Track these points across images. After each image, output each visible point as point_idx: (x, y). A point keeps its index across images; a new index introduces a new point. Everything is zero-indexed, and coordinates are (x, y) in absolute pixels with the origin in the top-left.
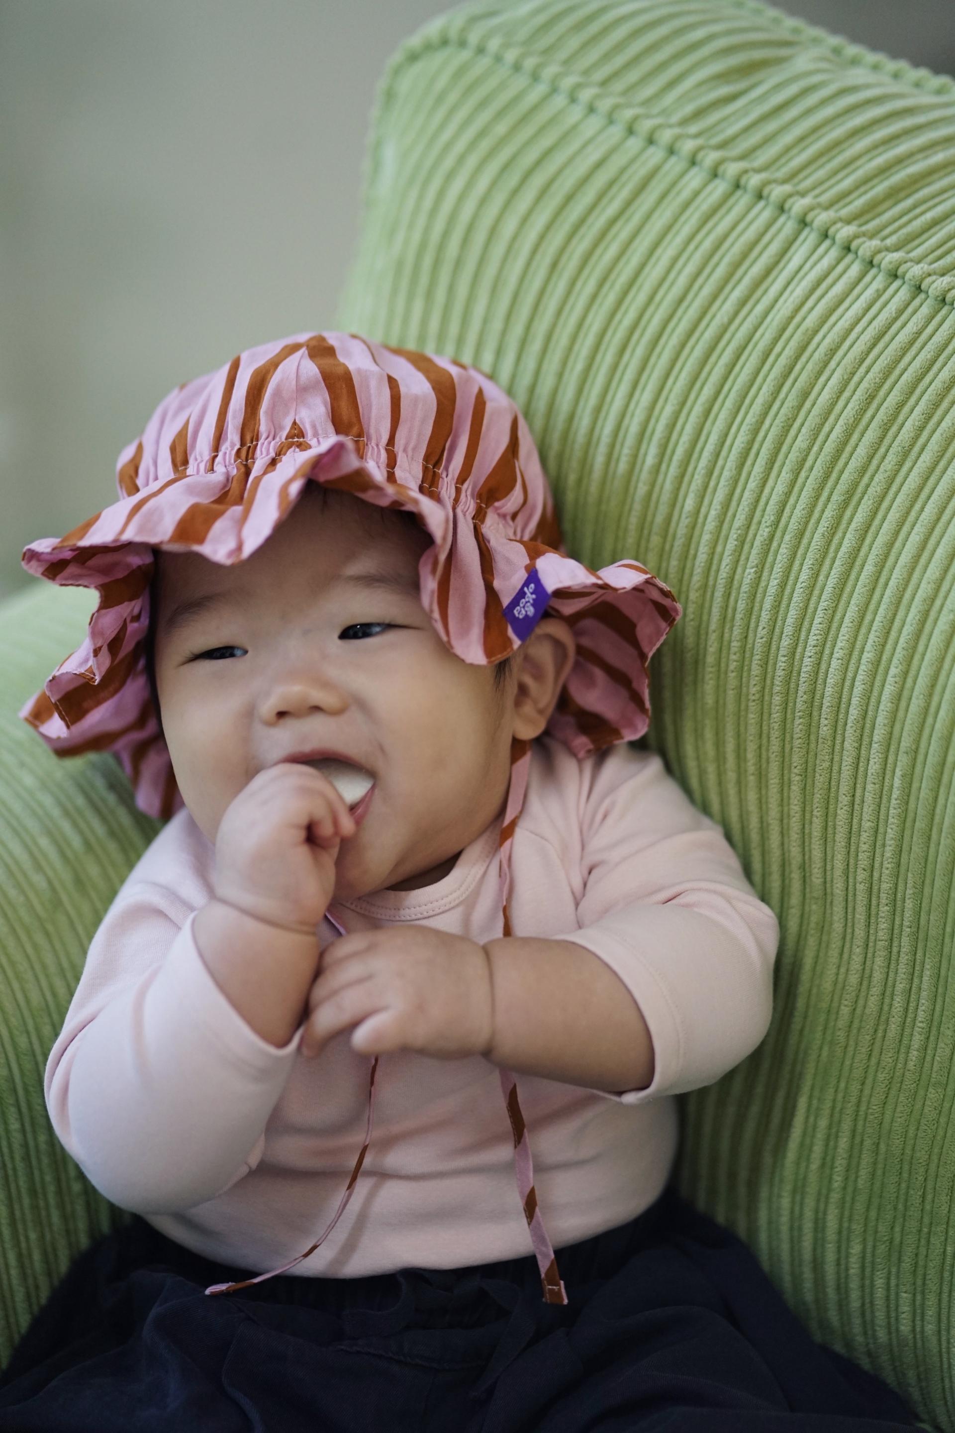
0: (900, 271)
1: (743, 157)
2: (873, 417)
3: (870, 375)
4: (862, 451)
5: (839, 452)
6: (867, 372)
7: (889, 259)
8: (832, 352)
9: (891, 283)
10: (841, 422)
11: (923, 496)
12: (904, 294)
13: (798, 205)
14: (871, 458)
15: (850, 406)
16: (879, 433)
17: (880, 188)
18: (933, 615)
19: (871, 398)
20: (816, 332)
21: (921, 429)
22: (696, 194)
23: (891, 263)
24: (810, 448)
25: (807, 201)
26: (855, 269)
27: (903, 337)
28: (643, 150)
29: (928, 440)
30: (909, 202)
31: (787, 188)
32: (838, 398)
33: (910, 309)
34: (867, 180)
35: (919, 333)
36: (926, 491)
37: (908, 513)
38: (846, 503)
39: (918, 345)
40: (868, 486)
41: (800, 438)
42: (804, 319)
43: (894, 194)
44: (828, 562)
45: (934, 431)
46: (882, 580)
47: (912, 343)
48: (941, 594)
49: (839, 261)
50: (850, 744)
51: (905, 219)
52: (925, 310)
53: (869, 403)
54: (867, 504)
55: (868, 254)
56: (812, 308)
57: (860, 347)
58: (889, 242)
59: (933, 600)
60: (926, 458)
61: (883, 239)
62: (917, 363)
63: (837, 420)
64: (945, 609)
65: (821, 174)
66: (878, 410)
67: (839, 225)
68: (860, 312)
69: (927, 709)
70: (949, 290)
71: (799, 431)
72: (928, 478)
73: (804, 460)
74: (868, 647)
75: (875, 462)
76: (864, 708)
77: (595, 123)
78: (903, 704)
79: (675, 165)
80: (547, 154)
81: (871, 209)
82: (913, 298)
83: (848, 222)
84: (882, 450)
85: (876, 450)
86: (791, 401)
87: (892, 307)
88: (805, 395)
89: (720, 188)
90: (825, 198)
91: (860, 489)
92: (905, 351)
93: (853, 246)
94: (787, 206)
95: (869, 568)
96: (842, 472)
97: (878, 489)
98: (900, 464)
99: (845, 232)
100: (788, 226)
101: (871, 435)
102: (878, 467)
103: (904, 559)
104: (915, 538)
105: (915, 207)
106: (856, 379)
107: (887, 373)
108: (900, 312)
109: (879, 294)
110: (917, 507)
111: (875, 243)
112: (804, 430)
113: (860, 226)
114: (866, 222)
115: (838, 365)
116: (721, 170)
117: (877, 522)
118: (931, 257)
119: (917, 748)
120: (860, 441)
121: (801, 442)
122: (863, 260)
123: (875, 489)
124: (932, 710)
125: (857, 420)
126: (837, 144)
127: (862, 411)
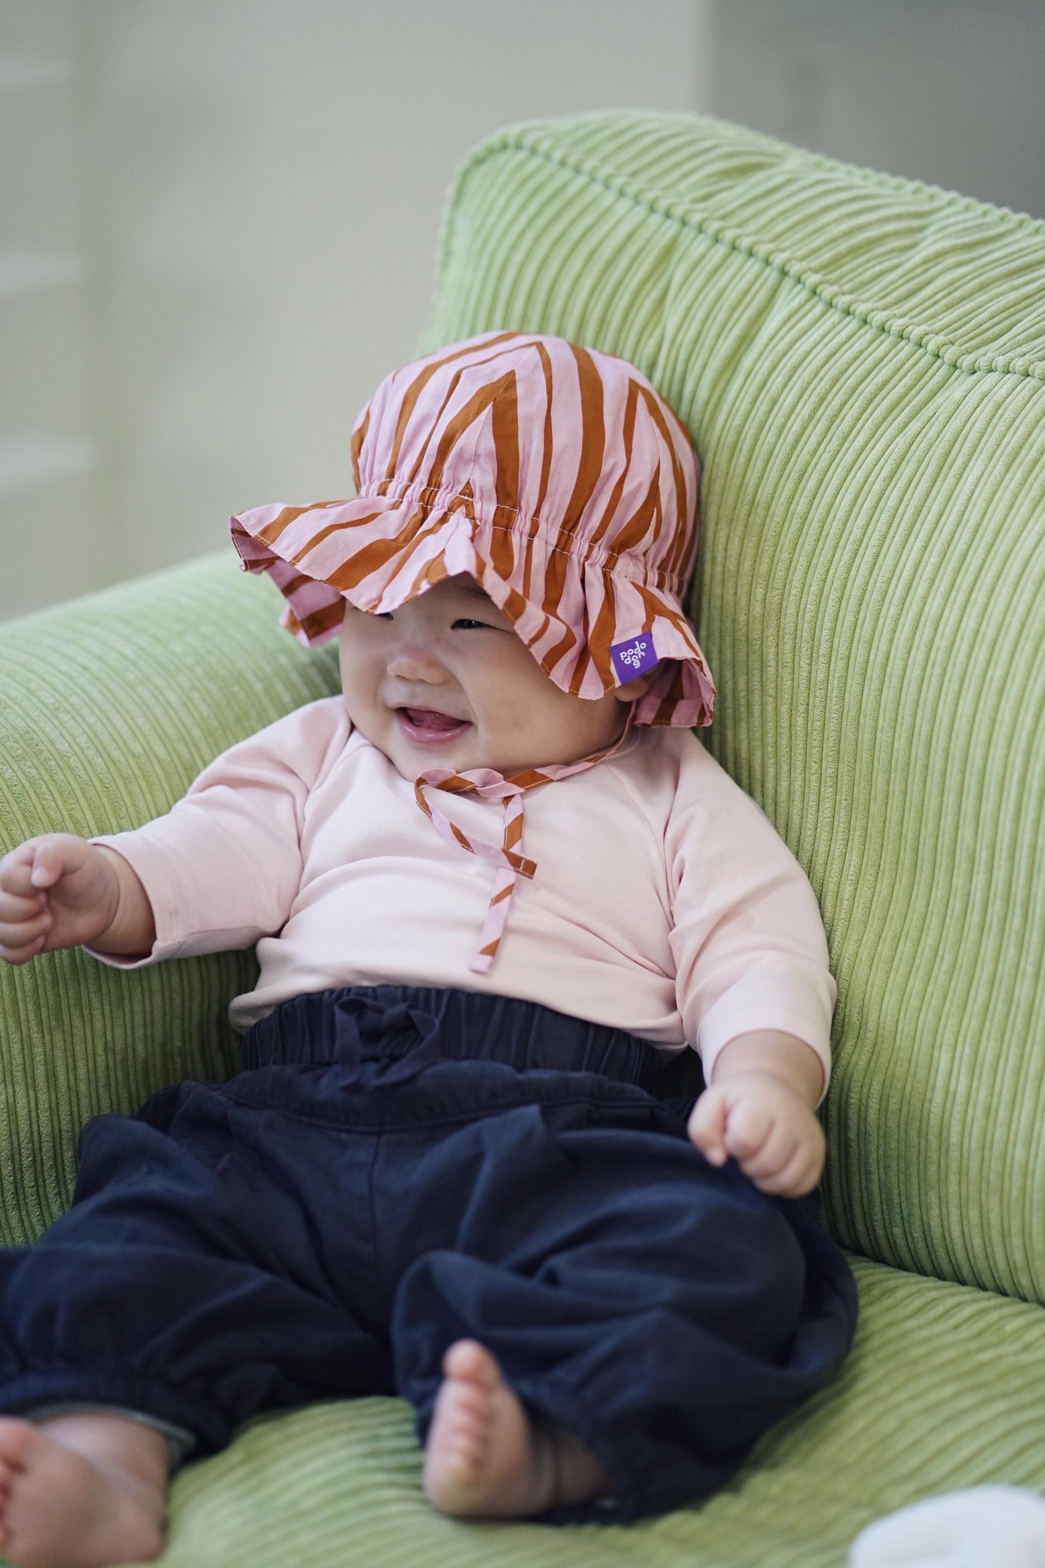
0: (851, 310)
1: (739, 225)
2: (823, 414)
3: (822, 383)
4: (814, 439)
5: (797, 441)
6: (820, 381)
7: (842, 301)
8: (796, 369)
9: (844, 319)
10: (799, 419)
11: (856, 467)
12: (854, 324)
13: (778, 259)
14: (819, 444)
15: (806, 407)
16: (827, 425)
17: (843, 246)
18: (860, 553)
19: (822, 400)
20: (784, 355)
21: (858, 419)
22: (703, 256)
23: (844, 303)
24: (776, 442)
25: (786, 255)
26: (819, 308)
27: (850, 355)
28: (662, 224)
29: (862, 427)
30: (865, 258)
31: (771, 246)
32: (798, 402)
33: (857, 336)
34: (833, 241)
35: (862, 352)
36: (859, 462)
37: (844, 480)
38: (801, 478)
39: (860, 360)
40: (817, 464)
41: (770, 434)
42: (776, 345)
43: (854, 251)
44: (787, 524)
45: (867, 420)
46: (825, 532)
47: (856, 358)
48: (867, 536)
49: (807, 301)
50: (804, 663)
51: (860, 270)
52: (869, 336)
53: (820, 405)
54: (815, 476)
55: (828, 297)
56: (783, 337)
57: (816, 363)
58: (845, 288)
59: (861, 541)
60: (861, 439)
61: (841, 286)
62: (858, 372)
63: (796, 419)
64: (870, 545)
65: (798, 236)
66: (827, 407)
67: (809, 273)
68: (818, 339)
69: (856, 622)
70: (887, 321)
71: (770, 429)
72: (860, 454)
73: (772, 451)
74: (814, 583)
75: (823, 446)
76: (812, 631)
77: (625, 204)
78: (840, 620)
79: (687, 234)
80: (590, 228)
81: (836, 262)
82: (860, 328)
83: (816, 271)
84: (829, 437)
85: (824, 437)
86: (764, 408)
87: (843, 336)
88: (774, 402)
89: (721, 250)
90: (800, 253)
91: (811, 467)
92: (849, 365)
93: (818, 291)
94: (771, 260)
95: (816, 524)
97: (823, 465)
98: (841, 446)
99: (812, 279)
100: (771, 275)
101: (821, 427)
102: (825, 450)
103: (841, 514)
104: (849, 497)
105: (868, 261)
106: (812, 387)
107: (835, 381)
108: (849, 338)
109: (834, 326)
110: (852, 475)
111: (835, 288)
112: (773, 428)
113: (826, 275)
114: (830, 272)
115: (799, 377)
116: (721, 236)
117: (821, 490)
118: (875, 298)
119: (850, 654)
120: (813, 431)
121: (771, 438)
122: (825, 302)
125: (811, 417)
126: (812, 217)
127: (815, 410)
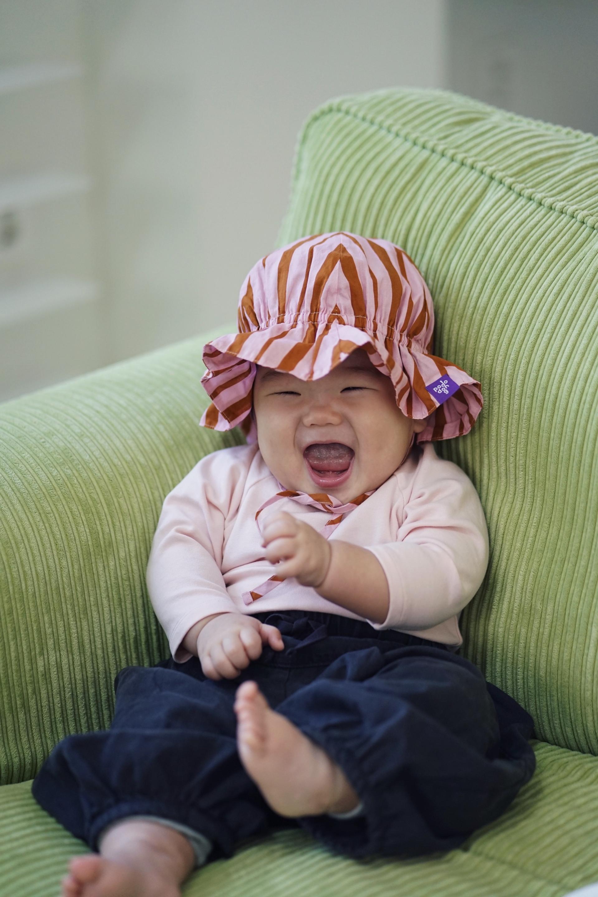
3: (517, 239)
5: (502, 272)
8: (501, 231)
15: (507, 253)
16: (520, 263)
18: (541, 336)
21: (538, 260)
22: (444, 169)
24: (490, 272)
26: (513, 197)
27: (532, 223)
29: (541, 264)
30: (539, 169)
31: (484, 163)
32: (502, 250)
33: (536, 212)
34: (521, 160)
35: (539, 222)
36: (539, 285)
38: (505, 293)
39: (538, 226)
40: (514, 285)
41: (486, 268)
43: (532, 166)
44: (496, 319)
45: (544, 260)
46: (519, 324)
47: (536, 225)
50: (506, 399)
51: (536, 176)
52: (543, 212)
54: (514, 292)
56: (493, 214)
57: (513, 228)
58: (528, 185)
59: (541, 330)
60: (540, 271)
61: (526, 184)
63: (501, 259)
65: (500, 158)
66: (520, 253)
67: (506, 178)
68: (514, 214)
69: (537, 377)
70: (553, 203)
71: (485, 265)
72: (540, 280)
74: (513, 353)
75: (518, 275)
76: (511, 381)
78: (527, 376)
79: (435, 157)
80: (378, 154)
82: (538, 208)
83: (511, 176)
84: (521, 270)
86: (482, 253)
87: (528, 212)
91: (511, 287)
92: (532, 229)
95: (514, 319)
96: (503, 281)
97: (518, 286)
98: (529, 275)
99: (509, 181)
100: (484, 180)
101: (516, 264)
102: (519, 277)
103: (529, 314)
105: (541, 171)
106: (510, 241)
107: (524, 238)
108: (531, 214)
109: (523, 207)
111: (522, 185)
112: (488, 265)
113: (516, 178)
117: (517, 300)
118: (547, 191)
119: (533, 395)
120: (511, 266)
121: (486, 270)
122: (517, 193)
125: (510, 259)
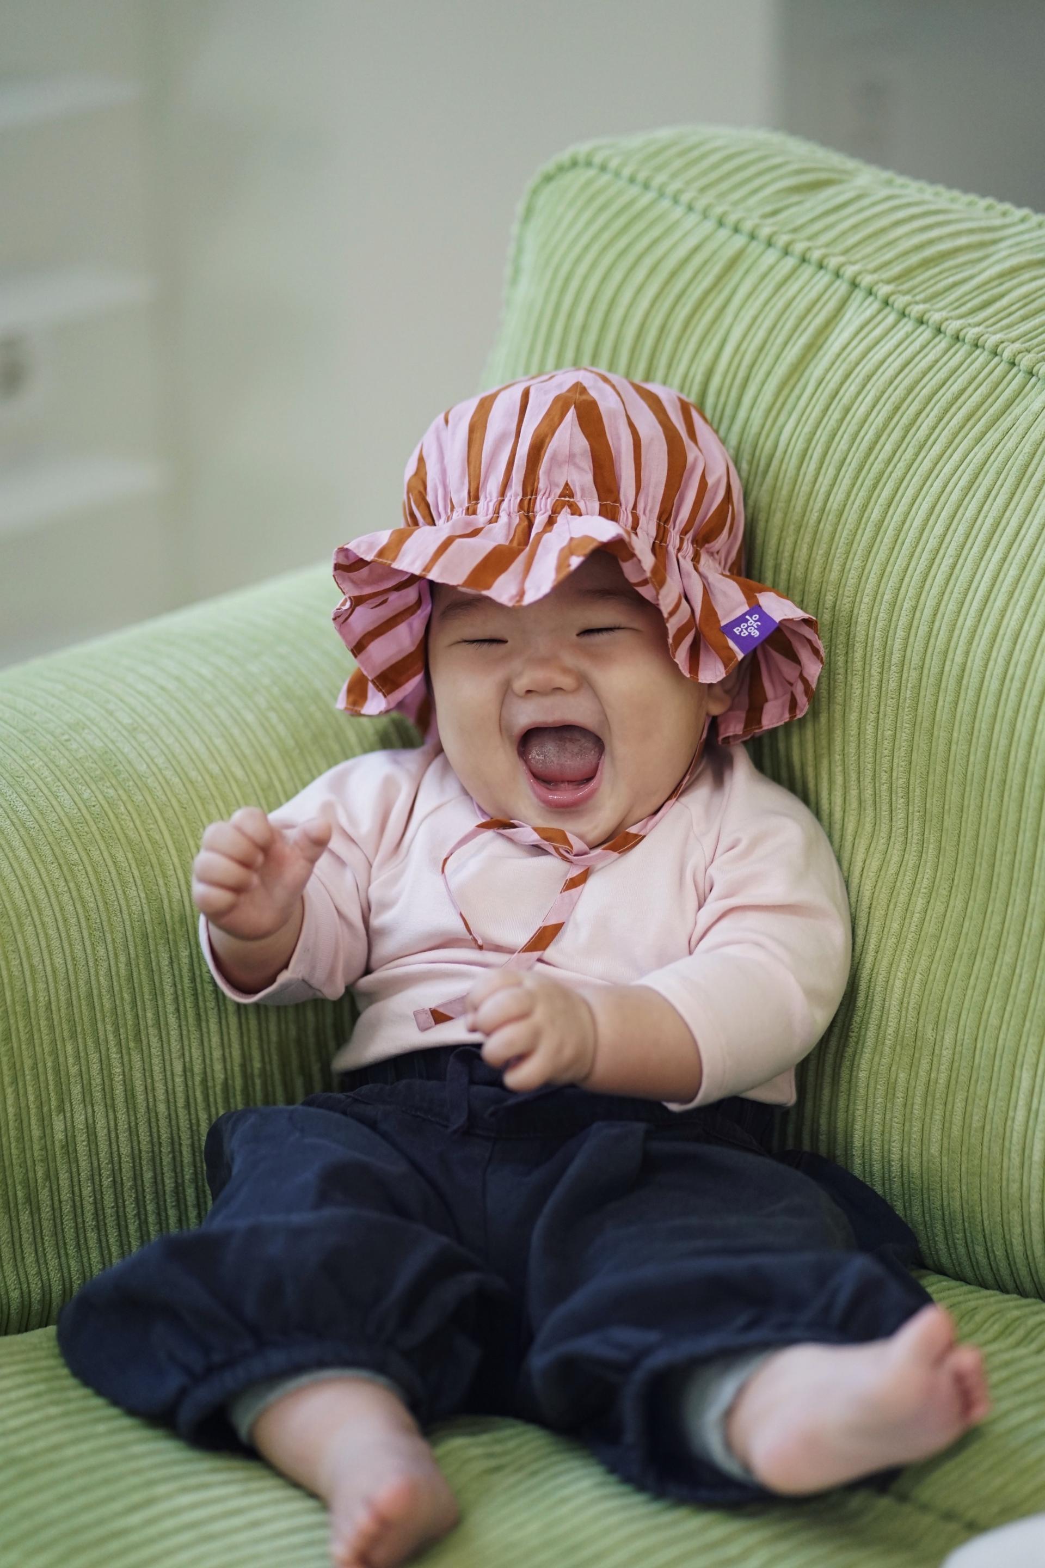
0: (925, 318)
1: (810, 238)
2: (898, 423)
5: (871, 449)
6: (895, 390)
9: (917, 328)
10: (873, 427)
11: (933, 476)
12: (928, 334)
13: (849, 271)
14: (895, 452)
15: (880, 415)
17: (915, 259)
18: (937, 562)
21: (934, 428)
24: (850, 449)
25: (856, 268)
26: (892, 318)
27: (924, 364)
28: (730, 237)
29: (939, 436)
33: (931, 345)
34: (906, 253)
37: (921, 490)
38: (875, 486)
39: (935, 369)
41: (842, 442)
48: (944, 546)
50: (875, 671)
52: (943, 345)
53: (895, 413)
55: (901, 306)
57: (890, 372)
59: (938, 551)
61: (915, 295)
62: (933, 382)
64: (947, 556)
67: (880, 285)
68: (892, 348)
70: (961, 330)
71: (843, 437)
72: (937, 463)
73: (845, 458)
74: (888, 591)
75: (898, 455)
78: (913, 631)
79: (756, 248)
81: (908, 273)
82: (934, 338)
83: (888, 282)
84: (904, 445)
85: (899, 447)
86: (837, 415)
87: (917, 345)
88: (847, 410)
90: (871, 266)
91: (886, 475)
92: (924, 374)
93: (890, 301)
94: (841, 272)
95: (891, 532)
96: (872, 464)
97: (899, 474)
98: (917, 455)
99: (884, 290)
100: (841, 288)
101: (896, 436)
103: (917, 523)
104: (926, 506)
105: (941, 273)
106: (886, 395)
107: (910, 391)
108: (923, 347)
109: (908, 335)
110: (928, 483)
111: (908, 298)
112: (846, 436)
113: (897, 286)
114: (902, 284)
115: (873, 386)
116: (790, 249)
118: (952, 307)
119: (923, 665)
120: (887, 440)
121: (843, 445)
123: (898, 473)
124: (934, 632)
126: (883, 230)
127: (890, 419)
